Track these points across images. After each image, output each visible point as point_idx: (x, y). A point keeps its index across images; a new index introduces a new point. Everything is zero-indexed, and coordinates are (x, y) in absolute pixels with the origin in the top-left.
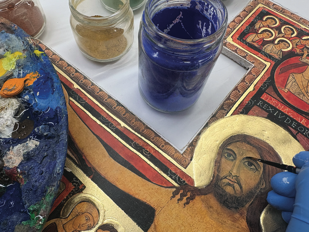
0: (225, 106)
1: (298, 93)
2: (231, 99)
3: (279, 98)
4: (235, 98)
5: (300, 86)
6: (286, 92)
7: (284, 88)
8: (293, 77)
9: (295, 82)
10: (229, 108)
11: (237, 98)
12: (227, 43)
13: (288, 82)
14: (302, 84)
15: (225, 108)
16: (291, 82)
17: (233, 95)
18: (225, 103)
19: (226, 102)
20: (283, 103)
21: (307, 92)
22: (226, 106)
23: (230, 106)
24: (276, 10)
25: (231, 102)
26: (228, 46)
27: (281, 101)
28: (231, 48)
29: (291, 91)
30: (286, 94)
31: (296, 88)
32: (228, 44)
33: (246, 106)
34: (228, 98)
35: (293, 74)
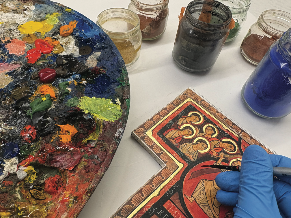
0: (123, 211)
1: (204, 205)
2: (132, 203)
3: (182, 208)
4: (136, 202)
5: (207, 196)
6: (191, 201)
7: (190, 197)
8: (202, 184)
9: (203, 190)
10: (126, 214)
11: (138, 203)
12: (146, 136)
13: (196, 190)
14: (210, 193)
15: (122, 214)
16: (200, 190)
17: (135, 199)
18: (124, 207)
19: (126, 206)
20: (186, 214)
21: (214, 205)
22: (125, 211)
23: (128, 212)
24: (203, 106)
25: (130, 207)
26: (146, 140)
27: (184, 212)
28: (149, 143)
29: (197, 201)
30: (191, 204)
31: (203, 197)
32: (147, 138)
33: (146, 214)
34: (129, 202)
35: (204, 181)
